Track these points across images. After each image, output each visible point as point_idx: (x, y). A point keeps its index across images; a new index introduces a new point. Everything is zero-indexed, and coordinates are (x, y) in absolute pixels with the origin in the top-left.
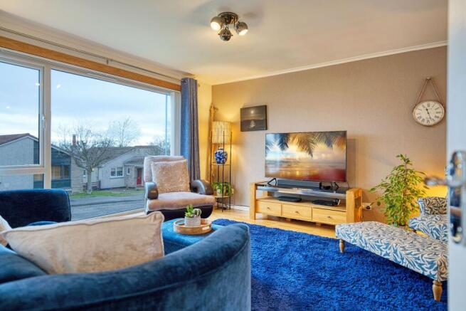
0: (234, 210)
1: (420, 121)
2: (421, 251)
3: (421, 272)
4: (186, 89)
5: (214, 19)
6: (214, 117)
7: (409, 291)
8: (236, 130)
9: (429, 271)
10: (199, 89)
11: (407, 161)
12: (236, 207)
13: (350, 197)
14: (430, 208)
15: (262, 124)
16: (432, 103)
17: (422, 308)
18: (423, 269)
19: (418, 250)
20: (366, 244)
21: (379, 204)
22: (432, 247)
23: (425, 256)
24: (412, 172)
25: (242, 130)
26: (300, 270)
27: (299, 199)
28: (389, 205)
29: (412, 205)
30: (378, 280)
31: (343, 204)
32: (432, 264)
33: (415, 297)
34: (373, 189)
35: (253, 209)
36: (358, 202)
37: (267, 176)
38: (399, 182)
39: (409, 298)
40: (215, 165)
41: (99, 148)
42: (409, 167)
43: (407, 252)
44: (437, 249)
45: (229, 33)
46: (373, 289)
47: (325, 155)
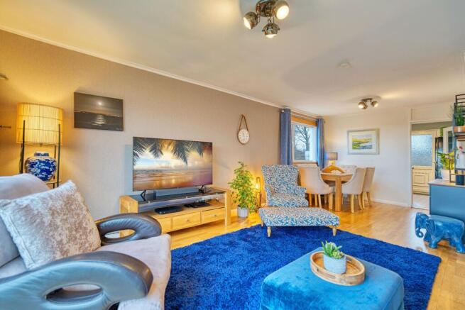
16: (245, 131)
47: (197, 162)
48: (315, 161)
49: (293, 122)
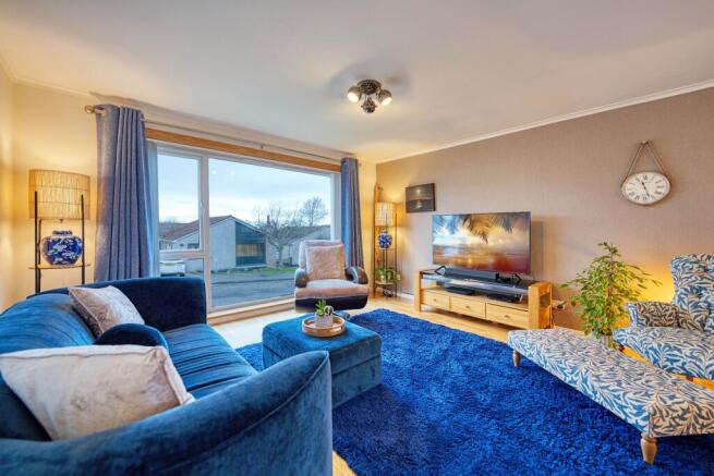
0: (400, 299)
1: (632, 198)
2: (624, 385)
3: (623, 417)
4: (346, 171)
5: (351, 90)
6: (379, 198)
7: (603, 439)
8: (401, 212)
9: (635, 418)
10: (360, 169)
11: (614, 251)
12: (403, 295)
13: (533, 293)
14: (645, 317)
15: (430, 204)
16: (650, 175)
17: (621, 473)
18: (624, 413)
19: (619, 383)
20: (546, 362)
21: (574, 304)
22: (643, 381)
23: (628, 395)
24: (620, 265)
25: (408, 211)
26: (454, 387)
27: (471, 292)
28: (586, 307)
29: (620, 309)
30: (560, 414)
31: (526, 300)
32: (640, 410)
33: (612, 450)
34: (564, 286)
35: (418, 299)
36: (544, 300)
37: (435, 263)
38: (601, 279)
39: (602, 451)
40: (379, 249)
41: (288, 228)
42: (616, 258)
43: (603, 384)
44: (650, 384)
45: (372, 104)
46: (549, 429)
47: (502, 240)
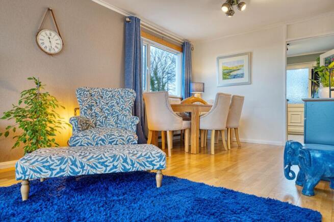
16: (52, 33)
48: (179, 96)
49: (144, 40)
